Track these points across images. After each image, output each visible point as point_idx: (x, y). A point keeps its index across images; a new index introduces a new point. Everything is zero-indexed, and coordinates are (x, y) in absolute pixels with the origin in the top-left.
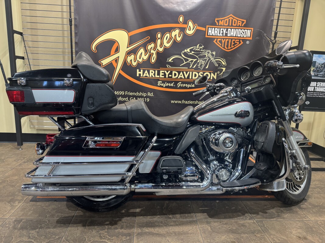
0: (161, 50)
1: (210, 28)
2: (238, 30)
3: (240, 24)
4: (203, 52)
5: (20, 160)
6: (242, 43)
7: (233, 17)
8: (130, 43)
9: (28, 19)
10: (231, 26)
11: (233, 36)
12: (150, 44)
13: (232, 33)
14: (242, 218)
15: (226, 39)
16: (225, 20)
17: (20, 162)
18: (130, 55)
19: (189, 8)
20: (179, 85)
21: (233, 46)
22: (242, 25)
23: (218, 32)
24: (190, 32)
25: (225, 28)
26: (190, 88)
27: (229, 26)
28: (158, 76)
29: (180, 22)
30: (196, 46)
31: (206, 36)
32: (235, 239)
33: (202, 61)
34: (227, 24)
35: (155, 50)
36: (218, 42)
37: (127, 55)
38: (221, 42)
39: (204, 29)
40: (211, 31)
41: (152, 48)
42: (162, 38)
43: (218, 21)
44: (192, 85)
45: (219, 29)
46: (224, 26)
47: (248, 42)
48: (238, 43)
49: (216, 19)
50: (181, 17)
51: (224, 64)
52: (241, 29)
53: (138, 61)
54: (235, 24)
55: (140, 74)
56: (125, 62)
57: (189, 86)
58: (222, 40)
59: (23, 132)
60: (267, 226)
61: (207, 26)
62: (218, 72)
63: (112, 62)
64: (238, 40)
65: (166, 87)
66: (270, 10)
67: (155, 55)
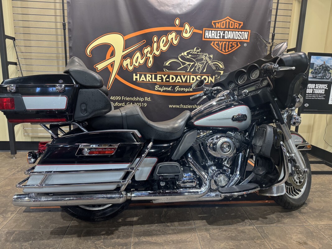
0: (157, 53)
1: (207, 30)
2: (235, 32)
3: (237, 26)
4: (200, 55)
5: (14, 169)
6: (239, 45)
7: (230, 20)
8: (126, 47)
9: (21, 24)
10: (228, 28)
11: (230, 38)
12: (146, 48)
13: (229, 36)
14: (242, 225)
15: (223, 41)
16: (222, 23)
17: (14, 171)
18: (125, 60)
19: (184, 10)
20: (177, 89)
21: (230, 48)
22: (239, 28)
23: (215, 35)
24: (186, 35)
25: (222, 31)
26: (188, 92)
27: (226, 28)
28: (156, 81)
29: (176, 25)
30: (194, 49)
31: (203, 39)
32: (234, 246)
33: (200, 65)
34: (224, 27)
35: (151, 54)
36: (215, 45)
37: (123, 60)
38: (218, 44)
39: (200, 32)
40: (207, 34)
41: (148, 51)
42: (158, 42)
43: (215, 23)
44: (190, 88)
45: (216, 32)
46: (221, 28)
47: (245, 45)
48: (236, 45)
49: (213, 22)
50: (178, 20)
51: (221, 67)
52: (238, 32)
53: (134, 65)
54: (232, 26)
55: (136, 79)
56: (121, 67)
57: (187, 90)
58: (219, 42)
59: (16, 140)
60: (267, 231)
61: (204, 29)
62: (216, 76)
63: (107, 67)
64: (236, 43)
65: (164, 91)
66: (267, 11)
67: (151, 59)
